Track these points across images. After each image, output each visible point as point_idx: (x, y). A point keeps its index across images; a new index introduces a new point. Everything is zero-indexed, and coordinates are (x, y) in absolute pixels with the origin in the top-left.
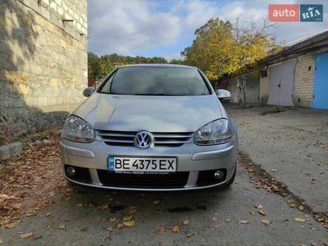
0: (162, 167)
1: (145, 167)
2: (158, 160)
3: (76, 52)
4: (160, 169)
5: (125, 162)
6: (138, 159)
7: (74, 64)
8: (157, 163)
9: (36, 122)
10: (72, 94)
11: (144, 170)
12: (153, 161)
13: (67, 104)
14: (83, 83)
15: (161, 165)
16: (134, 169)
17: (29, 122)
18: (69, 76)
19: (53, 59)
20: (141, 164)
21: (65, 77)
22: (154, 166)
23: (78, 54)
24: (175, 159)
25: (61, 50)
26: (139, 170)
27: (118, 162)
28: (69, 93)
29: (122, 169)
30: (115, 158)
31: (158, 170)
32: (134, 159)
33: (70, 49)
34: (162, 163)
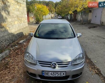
0: (61, 75)
1: (55, 75)
2: (59, 72)
3: (22, 9)
4: (60, 75)
5: (48, 73)
6: (52, 72)
7: (22, 13)
8: (59, 73)
9: (12, 39)
10: (22, 25)
11: (55, 76)
12: (58, 73)
13: (21, 29)
14: (25, 20)
15: (60, 74)
16: (51, 75)
17: (9, 40)
18: (21, 19)
19: (15, 14)
20: (54, 74)
21: (19, 20)
22: (58, 74)
23: (23, 9)
24: (65, 72)
25: (17, 9)
26: (53, 76)
27: (46, 73)
28: (21, 25)
29: (47, 75)
30: (45, 72)
31: (59, 75)
32: (51, 72)
33: (20, 8)
34: (61, 73)
